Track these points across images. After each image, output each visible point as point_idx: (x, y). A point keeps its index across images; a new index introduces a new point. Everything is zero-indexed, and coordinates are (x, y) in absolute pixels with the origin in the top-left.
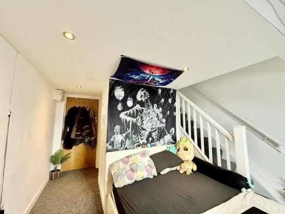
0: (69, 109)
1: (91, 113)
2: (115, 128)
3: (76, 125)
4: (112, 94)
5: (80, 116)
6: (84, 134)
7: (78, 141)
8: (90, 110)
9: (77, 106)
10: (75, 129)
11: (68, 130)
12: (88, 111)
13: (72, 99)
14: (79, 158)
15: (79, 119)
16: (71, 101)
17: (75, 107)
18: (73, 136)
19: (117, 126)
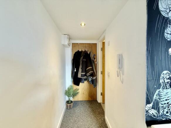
0: (74, 53)
1: (92, 56)
2: (162, 75)
3: (81, 67)
4: (155, 7)
5: (83, 58)
6: (88, 74)
7: (83, 80)
8: (90, 53)
9: (80, 50)
10: (80, 70)
11: (75, 71)
12: (89, 53)
13: (76, 45)
14: (85, 92)
15: (83, 61)
16: (75, 46)
17: (78, 51)
18: (79, 76)
19: (165, 72)
